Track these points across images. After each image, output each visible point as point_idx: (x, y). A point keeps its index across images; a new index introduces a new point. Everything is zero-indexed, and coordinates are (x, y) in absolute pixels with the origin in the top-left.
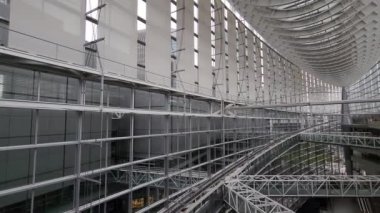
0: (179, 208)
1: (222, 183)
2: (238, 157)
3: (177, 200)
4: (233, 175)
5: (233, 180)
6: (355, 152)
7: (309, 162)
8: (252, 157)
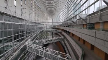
0: (10, 55)
1: (25, 44)
2: (29, 36)
3: (8, 53)
4: (28, 41)
5: (28, 43)
6: (54, 33)
7: (45, 36)
8: (33, 36)
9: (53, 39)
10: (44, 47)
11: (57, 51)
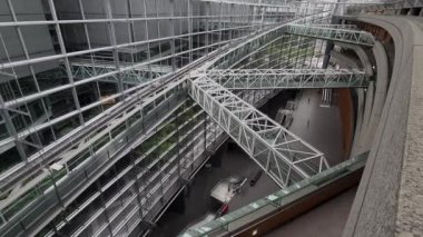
0: (136, 101)
1: (186, 77)
4: (200, 69)
6: (336, 47)
7: (289, 57)
9: (329, 72)
10: (265, 117)
11: (319, 154)
